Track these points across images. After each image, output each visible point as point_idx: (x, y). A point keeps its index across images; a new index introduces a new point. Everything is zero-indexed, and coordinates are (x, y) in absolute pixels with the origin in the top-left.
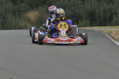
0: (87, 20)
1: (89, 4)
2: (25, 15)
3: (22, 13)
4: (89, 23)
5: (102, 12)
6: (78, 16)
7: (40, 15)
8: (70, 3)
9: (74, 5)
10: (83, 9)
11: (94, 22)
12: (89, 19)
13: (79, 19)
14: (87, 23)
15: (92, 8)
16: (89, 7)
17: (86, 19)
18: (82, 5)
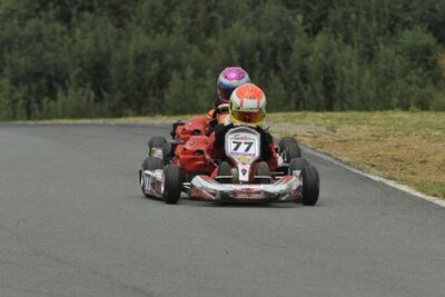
0: (84, 87)
1: (90, 34)
4: (89, 98)
5: (131, 61)
6: (53, 74)
8: (26, 31)
9: (39, 38)
10: (70, 50)
11: (105, 94)
12: (88, 85)
13: (55, 84)
14: (84, 98)
15: (97, 46)
16: (88, 44)
17: (80, 85)
18: (66, 36)
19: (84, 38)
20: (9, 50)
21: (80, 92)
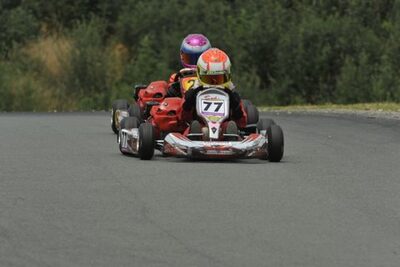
0: (249, 72)
1: (256, 15)
2: (23, 50)
3: (15, 44)
4: (254, 83)
5: (301, 45)
7: (78, 52)
8: (187, 10)
9: (201, 17)
10: (233, 31)
11: (272, 79)
12: (254, 70)
14: (249, 84)
15: (264, 27)
16: (254, 25)
17: (245, 70)
18: (230, 17)
19: (249, 19)
20: (167, 30)
21: (244, 78)
